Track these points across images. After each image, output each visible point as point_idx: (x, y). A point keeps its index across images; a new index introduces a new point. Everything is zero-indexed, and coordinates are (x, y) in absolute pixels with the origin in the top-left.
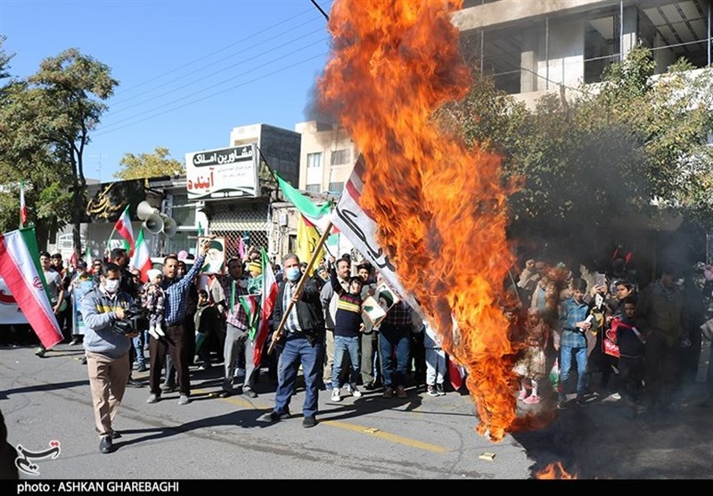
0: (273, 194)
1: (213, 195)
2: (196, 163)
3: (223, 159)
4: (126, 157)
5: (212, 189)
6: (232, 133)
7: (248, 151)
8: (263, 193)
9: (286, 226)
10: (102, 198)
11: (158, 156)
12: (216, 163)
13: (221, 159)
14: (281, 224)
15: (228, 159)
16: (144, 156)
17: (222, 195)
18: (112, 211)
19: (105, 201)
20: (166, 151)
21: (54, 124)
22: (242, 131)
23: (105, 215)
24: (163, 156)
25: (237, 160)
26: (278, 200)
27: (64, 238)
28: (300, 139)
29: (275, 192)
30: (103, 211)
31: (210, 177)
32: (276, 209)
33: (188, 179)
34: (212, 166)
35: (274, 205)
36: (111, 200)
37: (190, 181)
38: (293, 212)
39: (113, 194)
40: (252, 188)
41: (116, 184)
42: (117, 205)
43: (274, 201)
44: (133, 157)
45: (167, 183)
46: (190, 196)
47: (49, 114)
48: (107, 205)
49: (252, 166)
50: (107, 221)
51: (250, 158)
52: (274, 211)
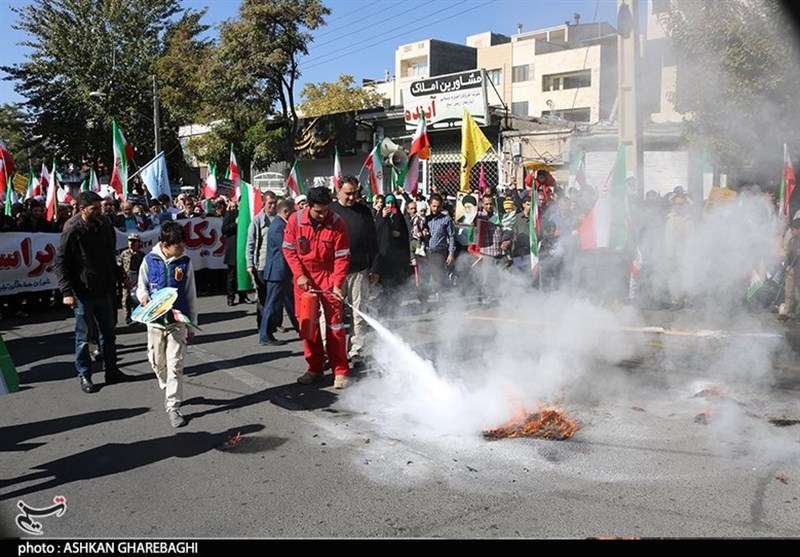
0: (503, 121)
1: (435, 126)
2: (414, 92)
3: (446, 87)
4: (307, 88)
5: (433, 120)
6: (397, 53)
7: (475, 77)
8: (492, 121)
9: (520, 156)
10: (307, 134)
11: (342, 85)
12: (439, 91)
13: (443, 87)
14: (514, 154)
15: (452, 86)
16: (325, 85)
17: (446, 125)
18: (318, 147)
19: (310, 137)
20: (351, 79)
21: (268, 60)
22: (408, 50)
23: (311, 151)
24: (347, 84)
25: (462, 88)
26: (508, 129)
27: (260, 177)
28: (476, 54)
29: (503, 120)
30: (307, 148)
31: (431, 105)
32: (507, 137)
33: (405, 109)
34: (434, 95)
35: (504, 133)
36: (316, 135)
37: (408, 112)
38: (527, 141)
39: (318, 129)
40: (483, 117)
41: (320, 119)
42: (324, 141)
43: (504, 130)
44: (314, 87)
45: (380, 115)
46: (408, 128)
47: (262, 50)
48: (313, 140)
49: (481, 93)
50: (313, 158)
51: (479, 85)
52: (505, 140)
